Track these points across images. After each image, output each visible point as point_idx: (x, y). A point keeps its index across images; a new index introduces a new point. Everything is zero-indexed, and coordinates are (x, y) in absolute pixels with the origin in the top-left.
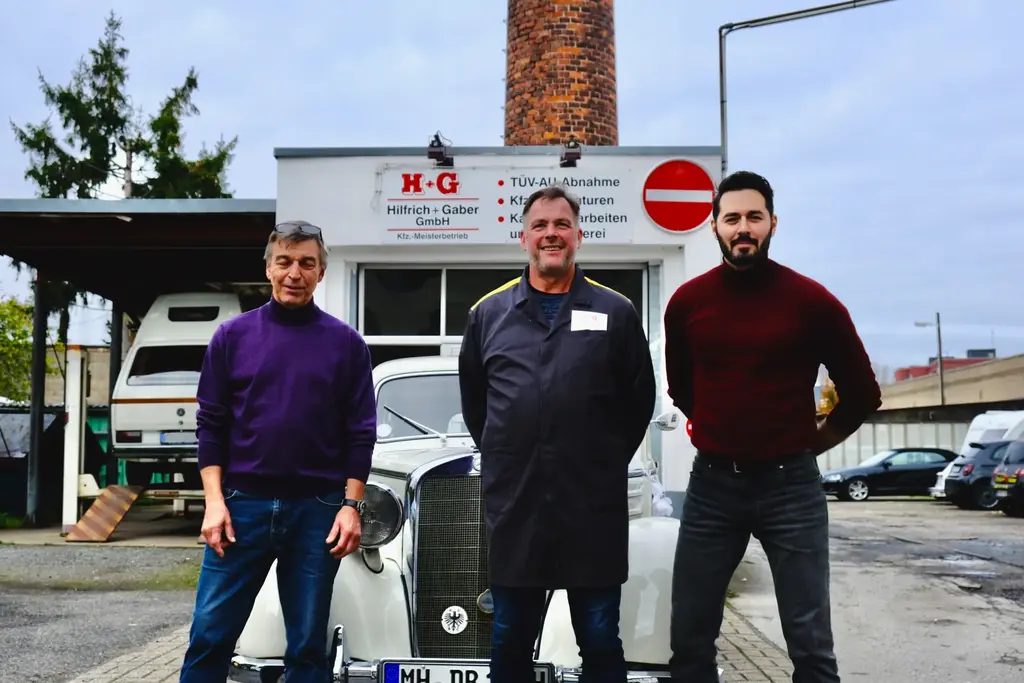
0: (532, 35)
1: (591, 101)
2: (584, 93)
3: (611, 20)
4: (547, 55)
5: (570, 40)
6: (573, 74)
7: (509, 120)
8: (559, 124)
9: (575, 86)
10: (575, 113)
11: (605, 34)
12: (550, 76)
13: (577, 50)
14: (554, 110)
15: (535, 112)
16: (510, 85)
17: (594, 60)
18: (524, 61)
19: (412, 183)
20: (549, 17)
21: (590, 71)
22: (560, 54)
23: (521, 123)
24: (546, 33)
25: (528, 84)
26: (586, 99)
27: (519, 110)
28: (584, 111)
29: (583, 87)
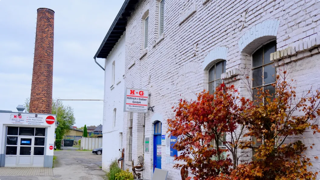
0: (37, 74)
1: (47, 87)
2: (46, 85)
3: (52, 72)
4: (40, 78)
5: (44, 76)
6: (44, 82)
7: (32, 88)
8: (41, 90)
9: (44, 84)
10: (44, 88)
11: (51, 75)
12: (40, 81)
13: (46, 78)
14: (40, 88)
15: (37, 88)
16: (33, 82)
17: (48, 79)
18: (36, 78)
19: (15, 117)
20: (41, 71)
21: (47, 81)
22: (42, 78)
23: (34, 89)
24: (40, 74)
25: (36, 82)
26: (47, 86)
27: (34, 87)
28: (46, 88)
29: (46, 84)
